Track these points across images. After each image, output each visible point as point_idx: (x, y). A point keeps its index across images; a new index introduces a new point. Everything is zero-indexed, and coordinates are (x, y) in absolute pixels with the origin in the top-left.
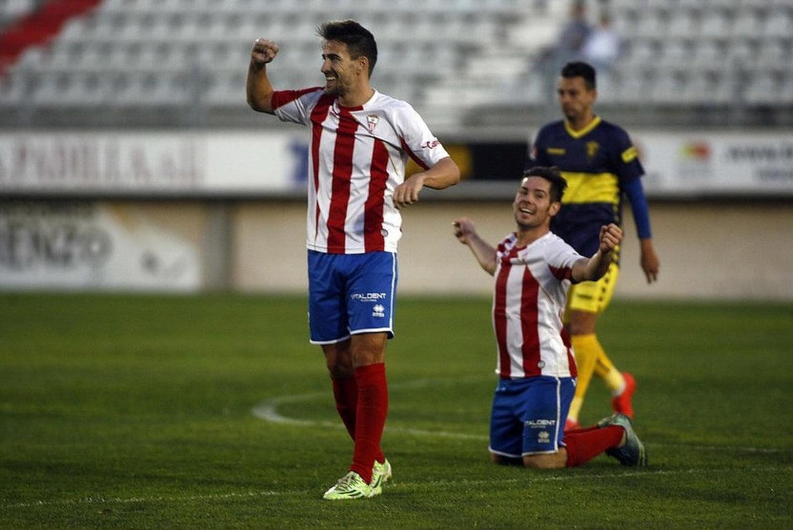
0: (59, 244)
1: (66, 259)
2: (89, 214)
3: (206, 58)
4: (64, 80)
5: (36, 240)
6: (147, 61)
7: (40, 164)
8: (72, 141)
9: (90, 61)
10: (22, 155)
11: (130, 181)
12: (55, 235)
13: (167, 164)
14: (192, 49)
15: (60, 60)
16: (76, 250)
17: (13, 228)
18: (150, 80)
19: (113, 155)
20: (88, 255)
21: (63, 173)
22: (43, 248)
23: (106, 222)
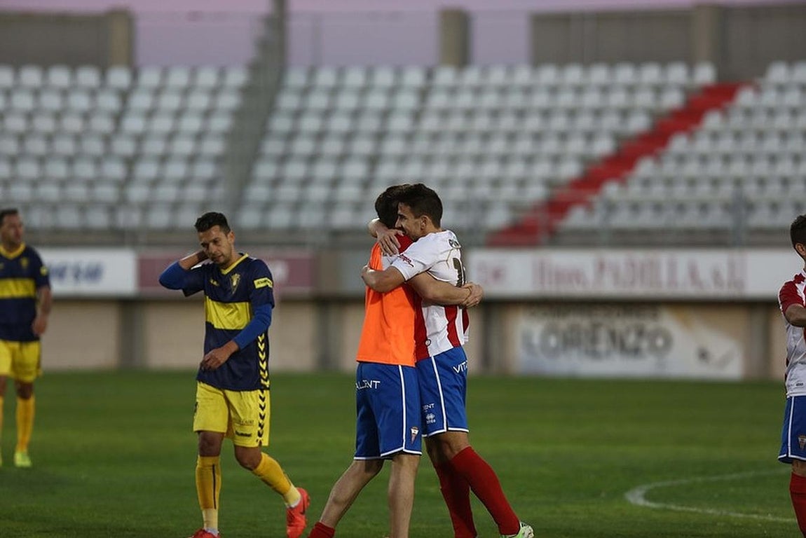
0: (631, 339)
1: (636, 351)
2: (655, 316)
3: (751, 190)
4: (635, 207)
5: (613, 335)
6: (704, 191)
7: (616, 276)
8: (640, 256)
9: (658, 192)
10: (601, 267)
11: (686, 289)
12: (628, 331)
13: (716, 275)
14: (738, 182)
15: (635, 191)
16: (645, 344)
17: (595, 327)
18: (704, 207)
19: (672, 267)
20: (654, 348)
21: (633, 283)
22: (618, 343)
23: (668, 322)
